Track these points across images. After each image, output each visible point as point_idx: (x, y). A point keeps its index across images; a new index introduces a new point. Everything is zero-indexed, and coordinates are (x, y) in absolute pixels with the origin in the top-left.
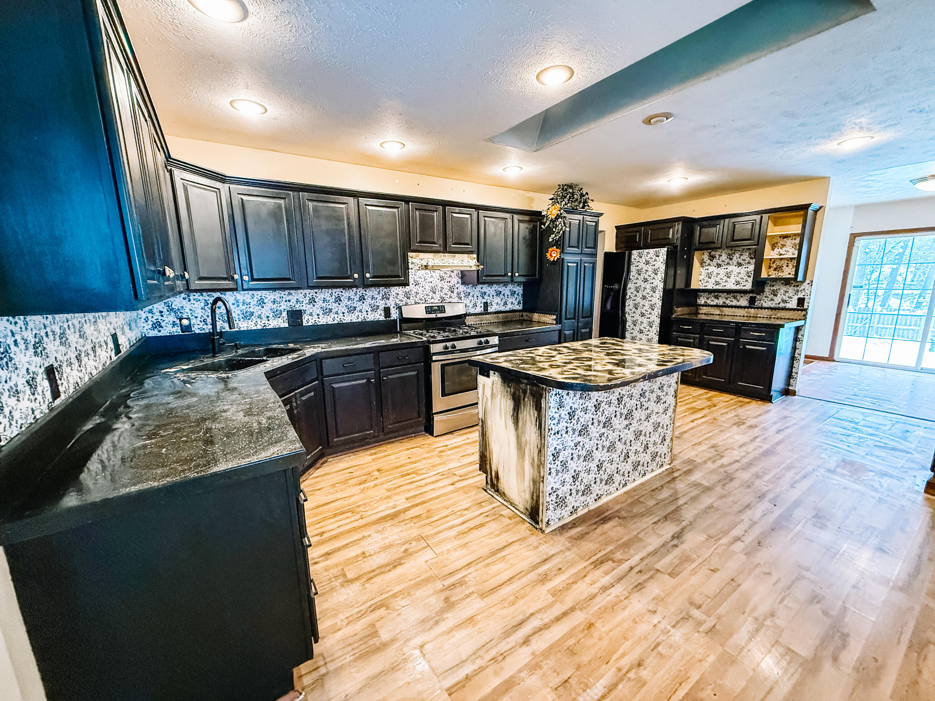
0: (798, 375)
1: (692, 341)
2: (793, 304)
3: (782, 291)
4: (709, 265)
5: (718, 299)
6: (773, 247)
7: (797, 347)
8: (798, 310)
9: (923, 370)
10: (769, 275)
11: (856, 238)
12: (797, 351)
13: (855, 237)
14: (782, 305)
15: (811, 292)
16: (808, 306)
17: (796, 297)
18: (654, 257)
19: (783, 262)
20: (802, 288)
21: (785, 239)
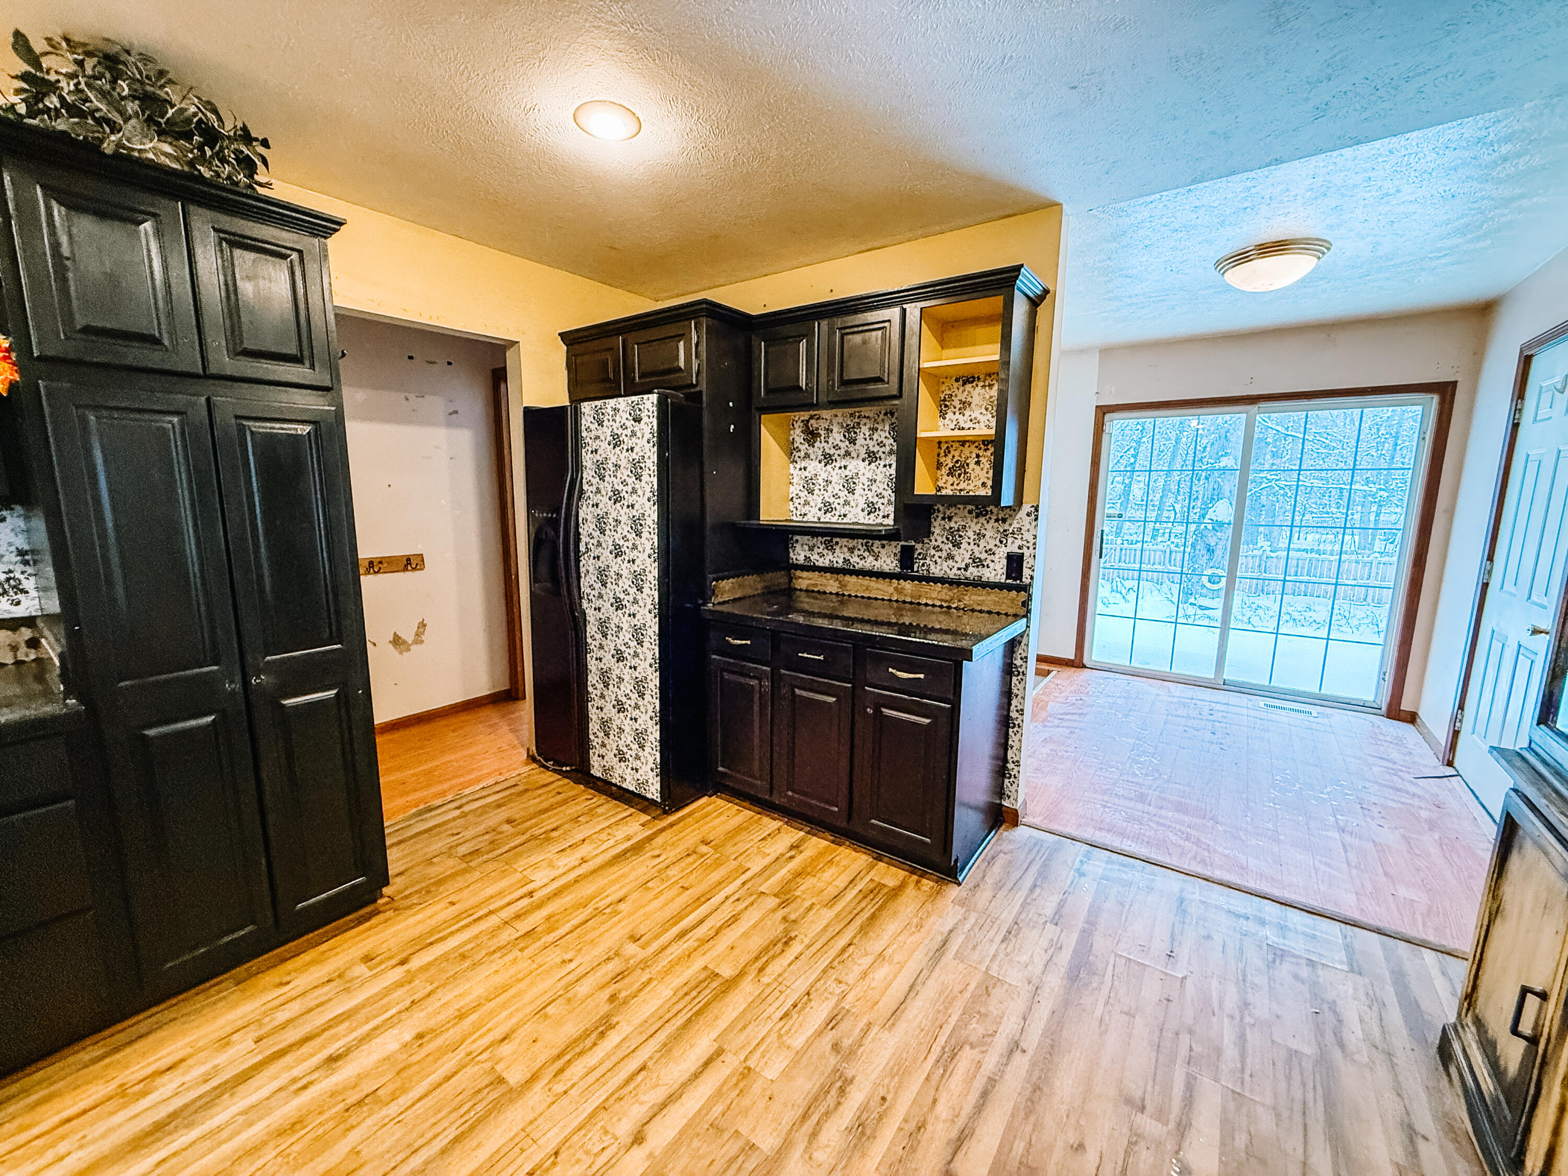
0: (1021, 769)
1: (754, 682)
2: (996, 571)
3: (970, 533)
4: (807, 456)
5: (833, 550)
6: (943, 406)
7: (1015, 691)
8: (1009, 588)
9: (1227, 686)
10: (939, 489)
11: (1107, 417)
12: (1014, 702)
13: (1104, 414)
14: (973, 572)
15: (1035, 537)
16: (1032, 578)
17: (1002, 552)
18: (630, 423)
19: (966, 450)
20: (1015, 525)
21: (968, 387)
